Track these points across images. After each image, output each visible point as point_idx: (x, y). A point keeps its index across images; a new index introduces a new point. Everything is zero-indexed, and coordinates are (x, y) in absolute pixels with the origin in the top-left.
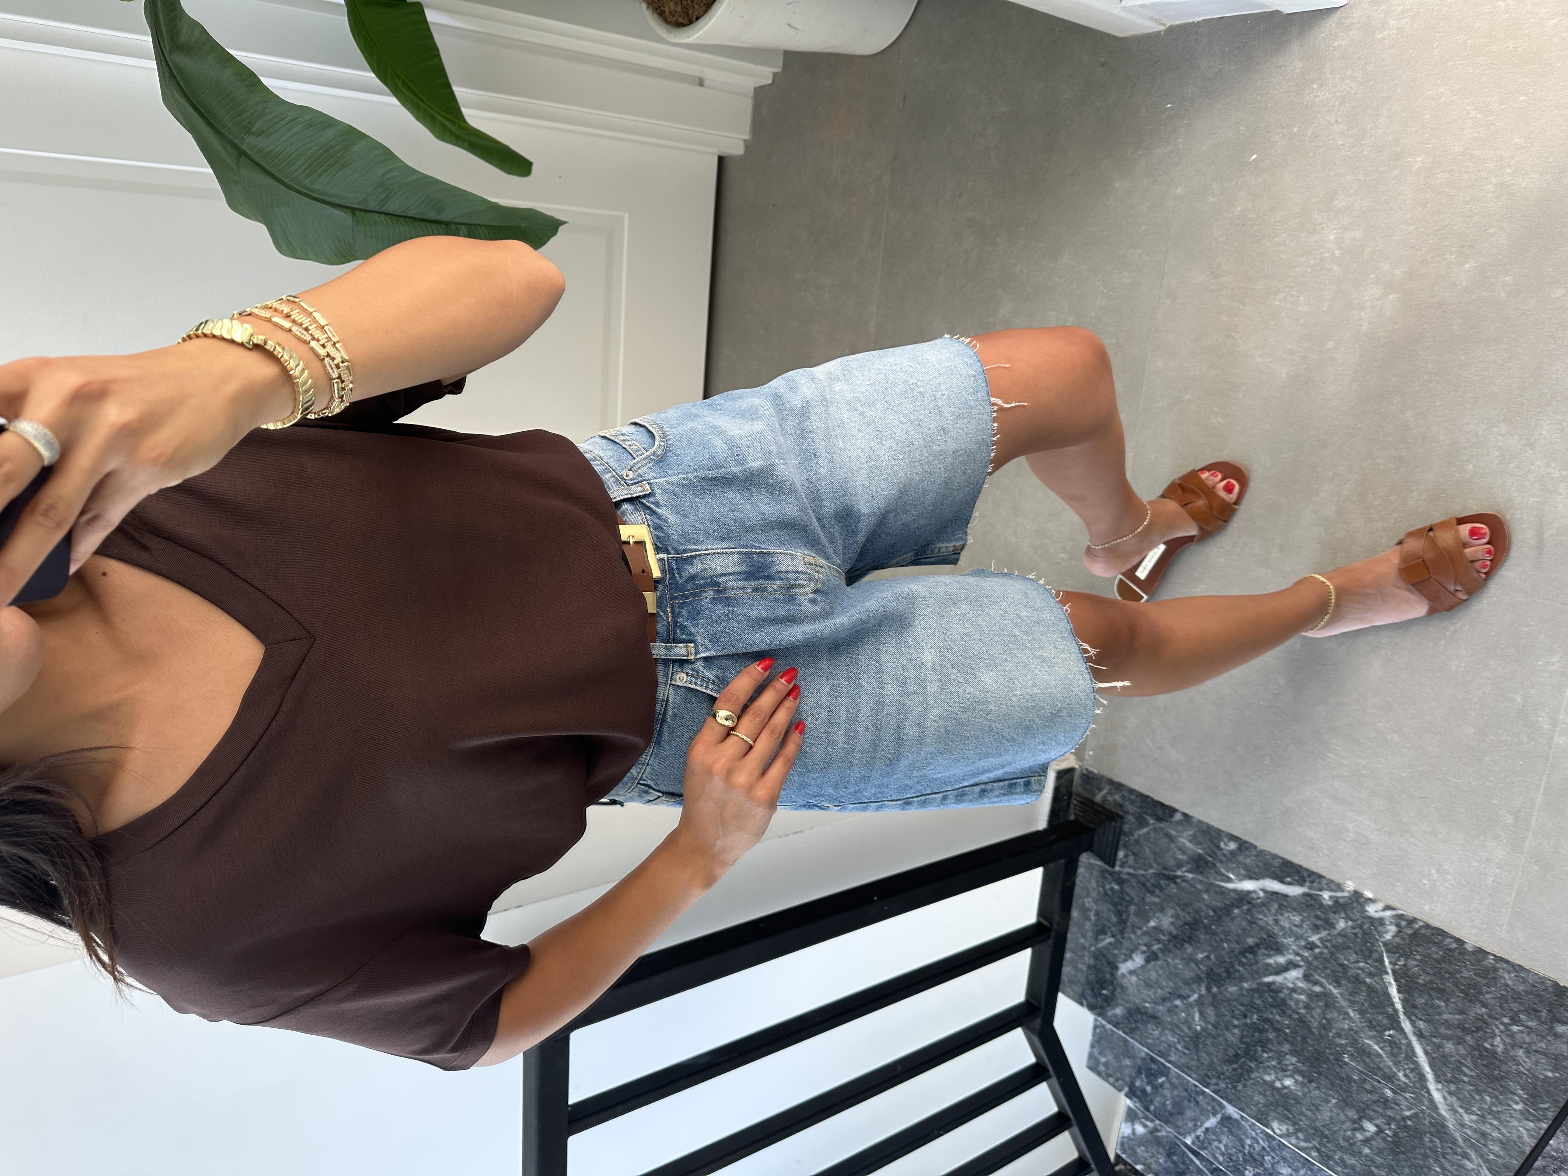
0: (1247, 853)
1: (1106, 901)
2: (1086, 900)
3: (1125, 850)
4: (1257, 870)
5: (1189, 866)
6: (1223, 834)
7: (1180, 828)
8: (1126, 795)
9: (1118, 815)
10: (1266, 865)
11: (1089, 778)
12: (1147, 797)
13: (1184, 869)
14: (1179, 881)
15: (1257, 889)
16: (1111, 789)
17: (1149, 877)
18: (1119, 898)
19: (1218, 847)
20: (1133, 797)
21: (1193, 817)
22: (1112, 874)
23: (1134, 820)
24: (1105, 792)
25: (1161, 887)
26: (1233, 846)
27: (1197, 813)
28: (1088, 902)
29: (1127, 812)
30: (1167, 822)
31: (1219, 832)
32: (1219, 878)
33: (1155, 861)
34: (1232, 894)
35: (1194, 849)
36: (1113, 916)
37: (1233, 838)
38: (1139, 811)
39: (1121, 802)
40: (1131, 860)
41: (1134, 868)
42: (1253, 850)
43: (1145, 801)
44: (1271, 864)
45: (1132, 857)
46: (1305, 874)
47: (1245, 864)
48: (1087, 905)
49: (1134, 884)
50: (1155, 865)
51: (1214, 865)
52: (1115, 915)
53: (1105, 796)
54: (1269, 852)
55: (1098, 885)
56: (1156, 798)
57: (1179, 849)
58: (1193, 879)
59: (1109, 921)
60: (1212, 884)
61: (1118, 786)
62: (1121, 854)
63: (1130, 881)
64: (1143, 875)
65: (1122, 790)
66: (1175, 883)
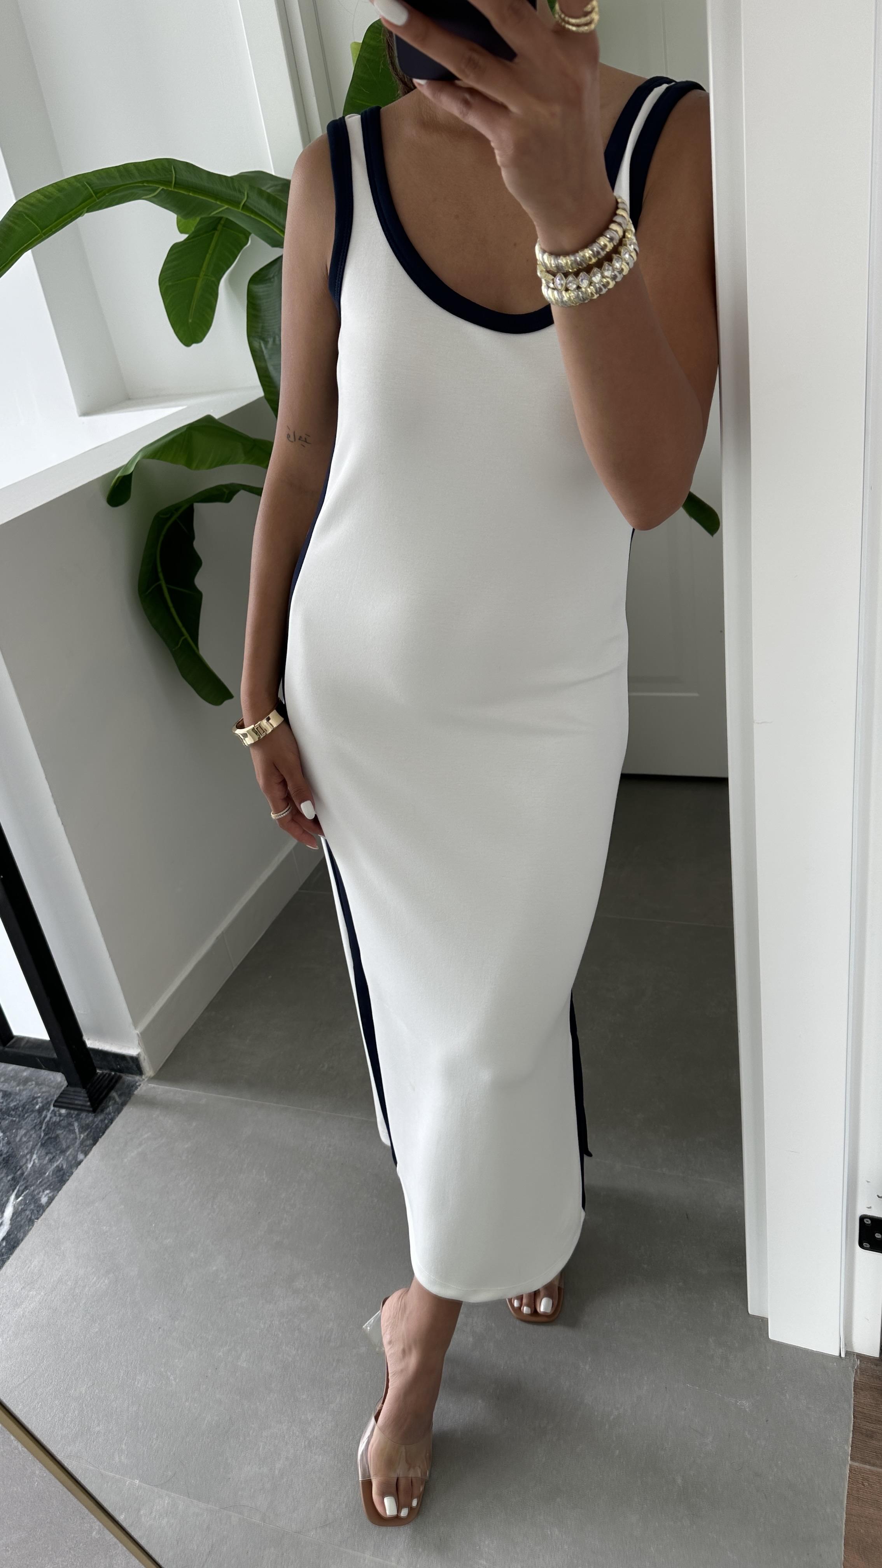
0: (35, 1211)
1: (29, 1099)
2: (34, 1083)
3: (65, 1115)
4: (19, 1219)
5: (38, 1165)
6: (56, 1192)
7: (70, 1158)
8: (110, 1116)
9: (96, 1109)
10: (21, 1226)
11: (132, 1086)
12: (104, 1133)
13: (36, 1161)
14: (28, 1157)
15: (4, 1218)
16: (118, 1104)
17: (38, 1132)
18: (28, 1109)
19: (46, 1189)
20: (106, 1121)
21: (76, 1169)
22: (48, 1103)
23: (87, 1122)
24: (117, 1099)
25: (27, 1143)
26: (44, 1200)
27: (79, 1172)
28: (31, 1085)
29: (95, 1117)
30: (78, 1148)
31: (59, 1189)
32: (22, 1188)
33: (49, 1138)
34: (5, 1199)
35: (50, 1170)
36: (15, 1103)
37: (51, 1200)
38: (94, 1126)
39: (105, 1112)
40: (56, 1119)
41: (49, 1121)
42: (36, 1217)
43: (100, 1131)
44: (20, 1231)
45: (58, 1120)
47: (26, 1210)
48: (30, 1083)
49: (35, 1121)
50: (47, 1137)
51: (33, 1185)
52: (15, 1106)
53: (114, 1098)
54: (31, 1229)
55: (43, 1092)
56: (101, 1140)
57: (53, 1157)
58: (27, 1168)
59: (12, 1100)
60: (18, 1182)
61: (119, 1111)
62: (63, 1111)
63: (38, 1118)
64: (41, 1128)
65: (115, 1113)
66: (27, 1154)
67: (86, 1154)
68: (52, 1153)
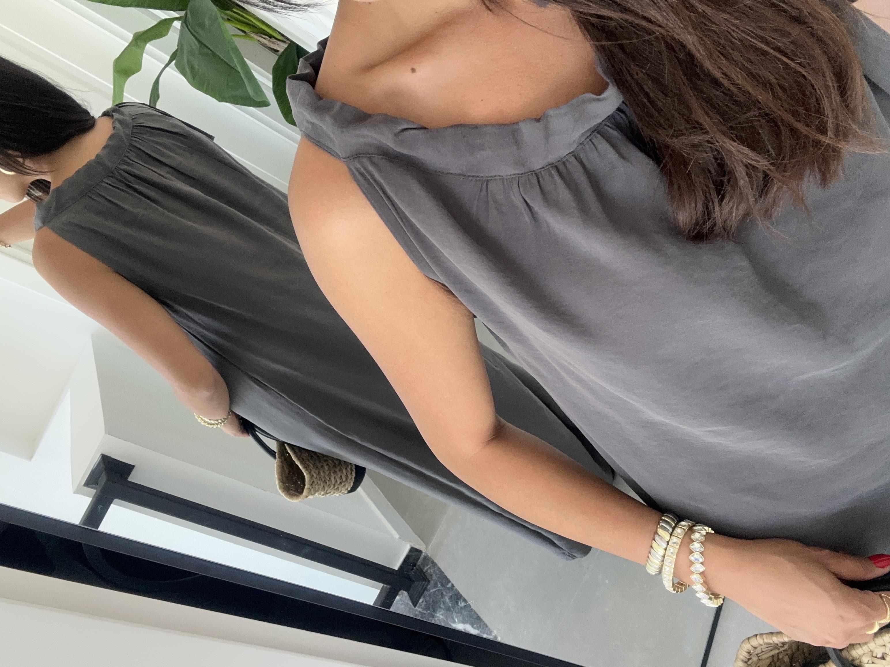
0: (466, 609)
3: (424, 599)
4: (466, 619)
6: (461, 598)
7: (448, 591)
8: (436, 569)
9: (428, 579)
10: (471, 616)
11: (426, 559)
12: (443, 573)
13: (441, 613)
14: (436, 619)
15: (462, 629)
16: (431, 566)
19: (458, 604)
20: (438, 572)
21: (455, 587)
23: (433, 584)
24: (429, 567)
26: (463, 604)
27: (457, 586)
30: (444, 587)
31: (461, 596)
32: (451, 620)
33: (432, 607)
35: (449, 603)
37: (464, 600)
38: (436, 579)
39: (432, 573)
40: (423, 605)
41: (423, 609)
42: (469, 608)
43: (441, 574)
44: (473, 616)
45: (425, 603)
46: (482, 624)
47: (464, 615)
50: (431, 608)
51: (452, 613)
53: (428, 569)
54: (474, 610)
56: (446, 574)
57: (443, 602)
58: (442, 619)
60: (448, 623)
61: (435, 565)
62: (421, 600)
64: (425, 614)
65: (435, 567)
67: (450, 582)
68: (441, 604)
